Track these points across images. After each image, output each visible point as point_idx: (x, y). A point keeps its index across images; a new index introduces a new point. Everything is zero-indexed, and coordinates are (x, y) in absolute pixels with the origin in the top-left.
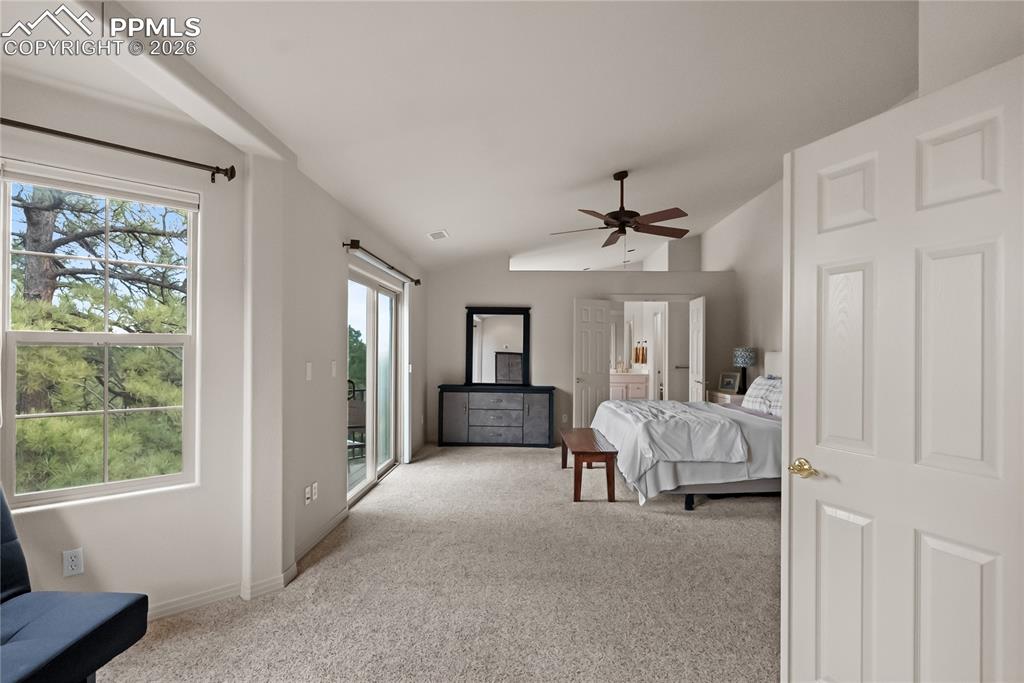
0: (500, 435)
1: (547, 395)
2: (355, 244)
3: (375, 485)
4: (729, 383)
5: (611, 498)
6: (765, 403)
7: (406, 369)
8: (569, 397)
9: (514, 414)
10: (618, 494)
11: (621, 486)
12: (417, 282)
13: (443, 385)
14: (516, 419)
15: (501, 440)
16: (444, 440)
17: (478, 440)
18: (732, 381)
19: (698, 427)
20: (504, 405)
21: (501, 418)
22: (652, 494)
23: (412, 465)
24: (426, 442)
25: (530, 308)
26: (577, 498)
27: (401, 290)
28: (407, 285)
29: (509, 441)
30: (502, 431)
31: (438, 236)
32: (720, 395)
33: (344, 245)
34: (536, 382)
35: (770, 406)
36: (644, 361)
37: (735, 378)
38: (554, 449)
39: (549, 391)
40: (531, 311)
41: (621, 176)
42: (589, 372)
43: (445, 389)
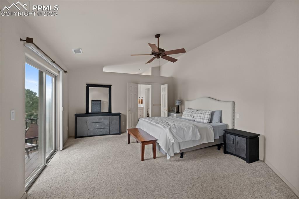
0: (101, 132)
1: (119, 116)
2: (29, 40)
3: (45, 167)
4: (173, 110)
5: (155, 157)
6: (191, 117)
7: (60, 109)
8: (125, 116)
9: (106, 124)
10: (157, 155)
11: (158, 153)
12: (66, 72)
13: (76, 114)
14: (107, 126)
15: (101, 134)
16: (78, 135)
17: (92, 134)
18: (174, 109)
19: (186, 128)
20: (102, 120)
21: (101, 125)
22: (172, 155)
23: (64, 150)
24: (69, 137)
25: (111, 86)
26: (143, 159)
27: (58, 74)
28: (61, 73)
29: (104, 134)
30: (101, 130)
31: (77, 51)
32: (172, 114)
33: (21, 40)
34: (113, 111)
35: (194, 118)
36: (142, 103)
37: (175, 108)
38: (121, 135)
39: (119, 114)
40: (111, 87)
41: (158, 36)
42: (132, 108)
43: (77, 116)
